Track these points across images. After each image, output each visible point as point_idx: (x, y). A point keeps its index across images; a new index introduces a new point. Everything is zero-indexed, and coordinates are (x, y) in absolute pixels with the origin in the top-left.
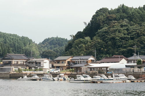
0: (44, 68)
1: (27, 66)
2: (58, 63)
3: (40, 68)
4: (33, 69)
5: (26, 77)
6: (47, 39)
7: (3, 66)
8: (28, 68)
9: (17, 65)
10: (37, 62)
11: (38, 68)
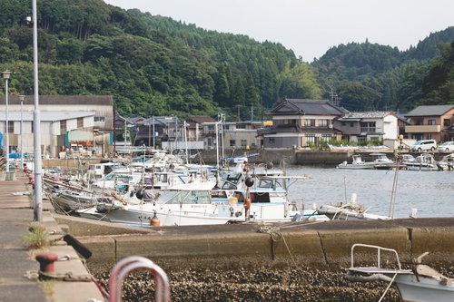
0: (384, 137)
1: (336, 131)
2: (418, 124)
3: (372, 138)
4: (354, 139)
5: (359, 160)
6: (335, 47)
7: (275, 133)
8: (339, 138)
9: (311, 129)
10: (365, 121)
11: (369, 137)
